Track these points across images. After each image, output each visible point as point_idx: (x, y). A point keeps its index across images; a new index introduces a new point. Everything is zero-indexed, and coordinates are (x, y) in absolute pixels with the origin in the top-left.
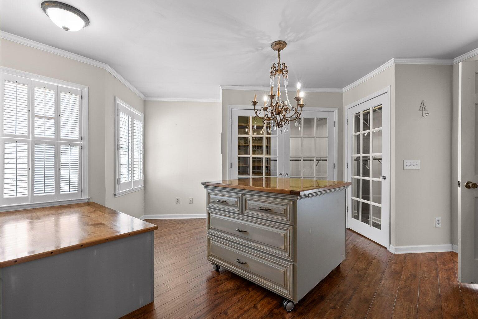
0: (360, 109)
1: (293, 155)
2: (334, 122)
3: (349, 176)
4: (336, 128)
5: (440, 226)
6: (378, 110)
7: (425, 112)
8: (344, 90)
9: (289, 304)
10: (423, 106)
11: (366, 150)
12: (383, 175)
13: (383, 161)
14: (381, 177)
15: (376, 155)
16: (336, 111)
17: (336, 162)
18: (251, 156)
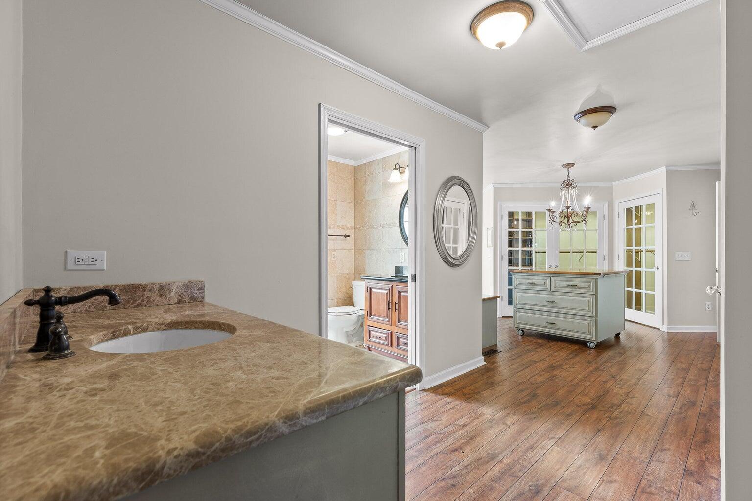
0: (633, 205)
1: (563, 247)
2: (604, 215)
3: (620, 265)
4: (606, 222)
5: (710, 309)
6: (651, 207)
7: (695, 211)
8: (614, 184)
9: (592, 345)
10: (693, 206)
11: (638, 243)
12: (656, 266)
13: (655, 253)
14: (654, 268)
15: (650, 248)
16: (606, 204)
17: (606, 254)
18: (521, 249)
